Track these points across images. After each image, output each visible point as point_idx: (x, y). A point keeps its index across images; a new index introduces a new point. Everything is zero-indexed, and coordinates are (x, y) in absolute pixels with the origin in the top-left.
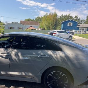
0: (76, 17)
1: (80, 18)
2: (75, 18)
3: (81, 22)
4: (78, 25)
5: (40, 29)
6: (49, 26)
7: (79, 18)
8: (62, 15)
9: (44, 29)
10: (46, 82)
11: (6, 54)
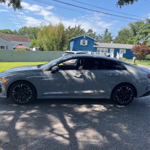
0: (90, 31)
1: (95, 33)
2: (88, 32)
3: (97, 39)
4: (96, 44)
5: (34, 49)
6: (51, 45)
7: (93, 32)
8: (69, 27)
9: (42, 49)
10: (115, 96)
11: (80, 75)
